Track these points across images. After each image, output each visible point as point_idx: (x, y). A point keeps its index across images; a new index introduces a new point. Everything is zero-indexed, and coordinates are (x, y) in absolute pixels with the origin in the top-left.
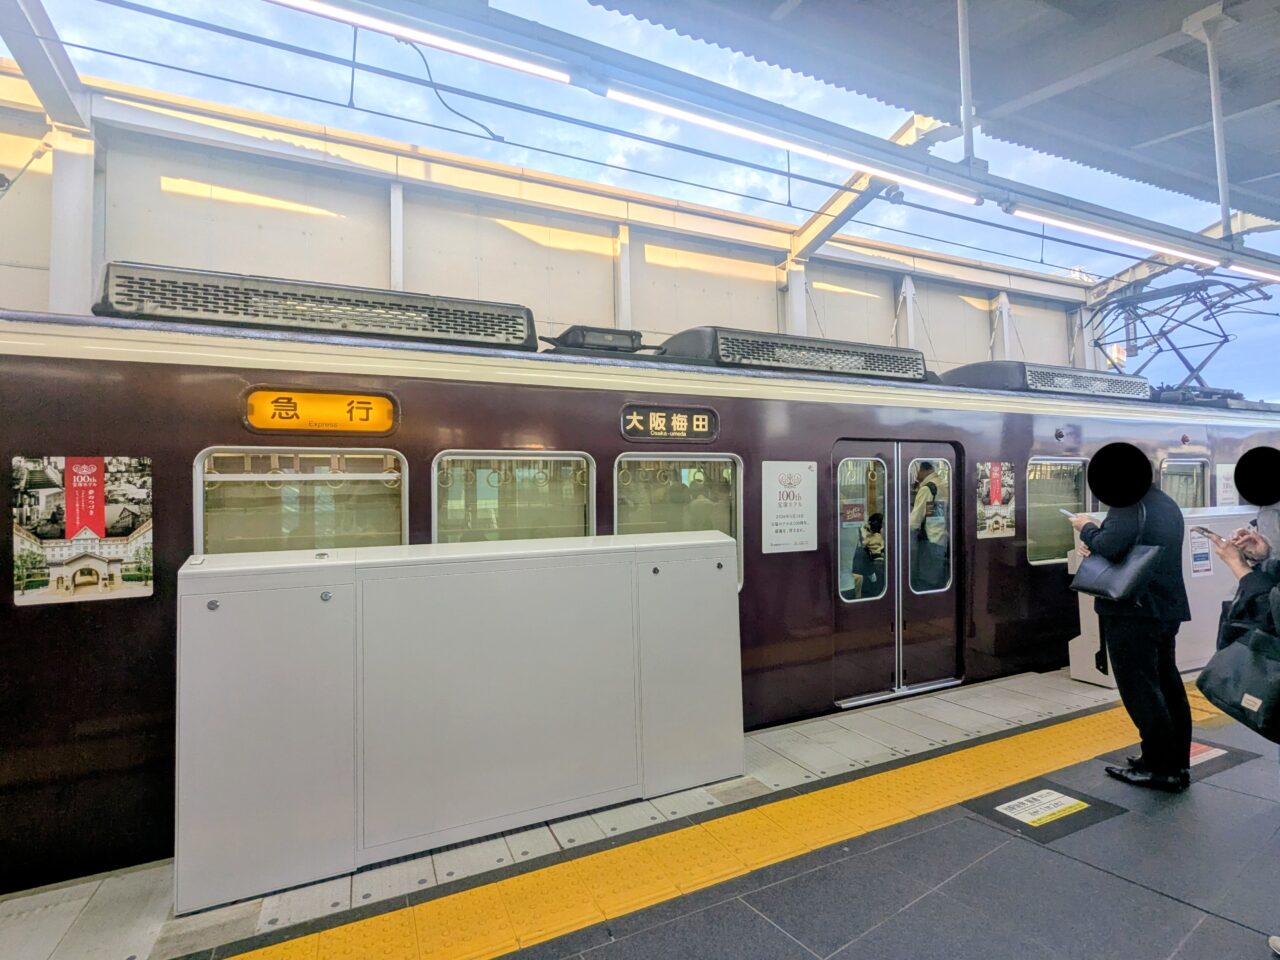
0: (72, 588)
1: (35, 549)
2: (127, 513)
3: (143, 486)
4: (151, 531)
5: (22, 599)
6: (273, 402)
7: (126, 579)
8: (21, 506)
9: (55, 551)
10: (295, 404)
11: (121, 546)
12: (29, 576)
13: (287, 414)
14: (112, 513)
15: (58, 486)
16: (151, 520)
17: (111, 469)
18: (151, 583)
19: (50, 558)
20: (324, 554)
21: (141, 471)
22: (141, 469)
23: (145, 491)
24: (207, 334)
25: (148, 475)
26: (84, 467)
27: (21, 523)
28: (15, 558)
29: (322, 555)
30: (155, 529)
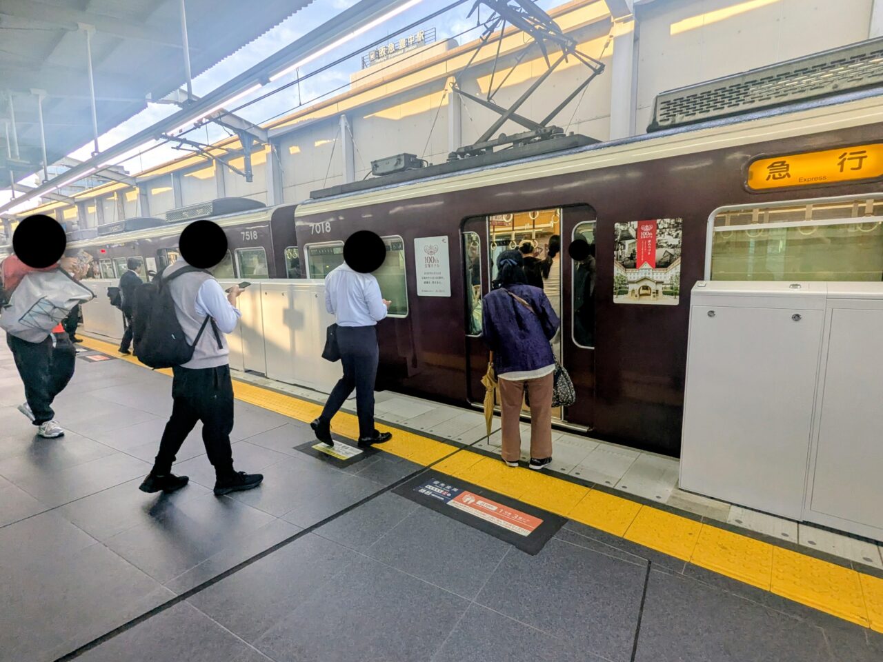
0: (638, 296)
1: (623, 273)
2: (667, 254)
3: (676, 237)
4: (680, 265)
5: (618, 299)
6: (768, 168)
7: (665, 293)
8: (618, 250)
9: (632, 275)
10: (788, 166)
11: (663, 274)
12: (620, 288)
13: (780, 175)
14: (660, 254)
15: (633, 239)
16: (680, 259)
17: (660, 227)
18: (678, 297)
19: (629, 279)
20: (797, 285)
21: (676, 227)
22: (676, 226)
23: (678, 239)
24: (722, 125)
25: (680, 229)
26: (647, 226)
27: (617, 260)
28: (615, 278)
29: (795, 286)
30: (682, 263)
